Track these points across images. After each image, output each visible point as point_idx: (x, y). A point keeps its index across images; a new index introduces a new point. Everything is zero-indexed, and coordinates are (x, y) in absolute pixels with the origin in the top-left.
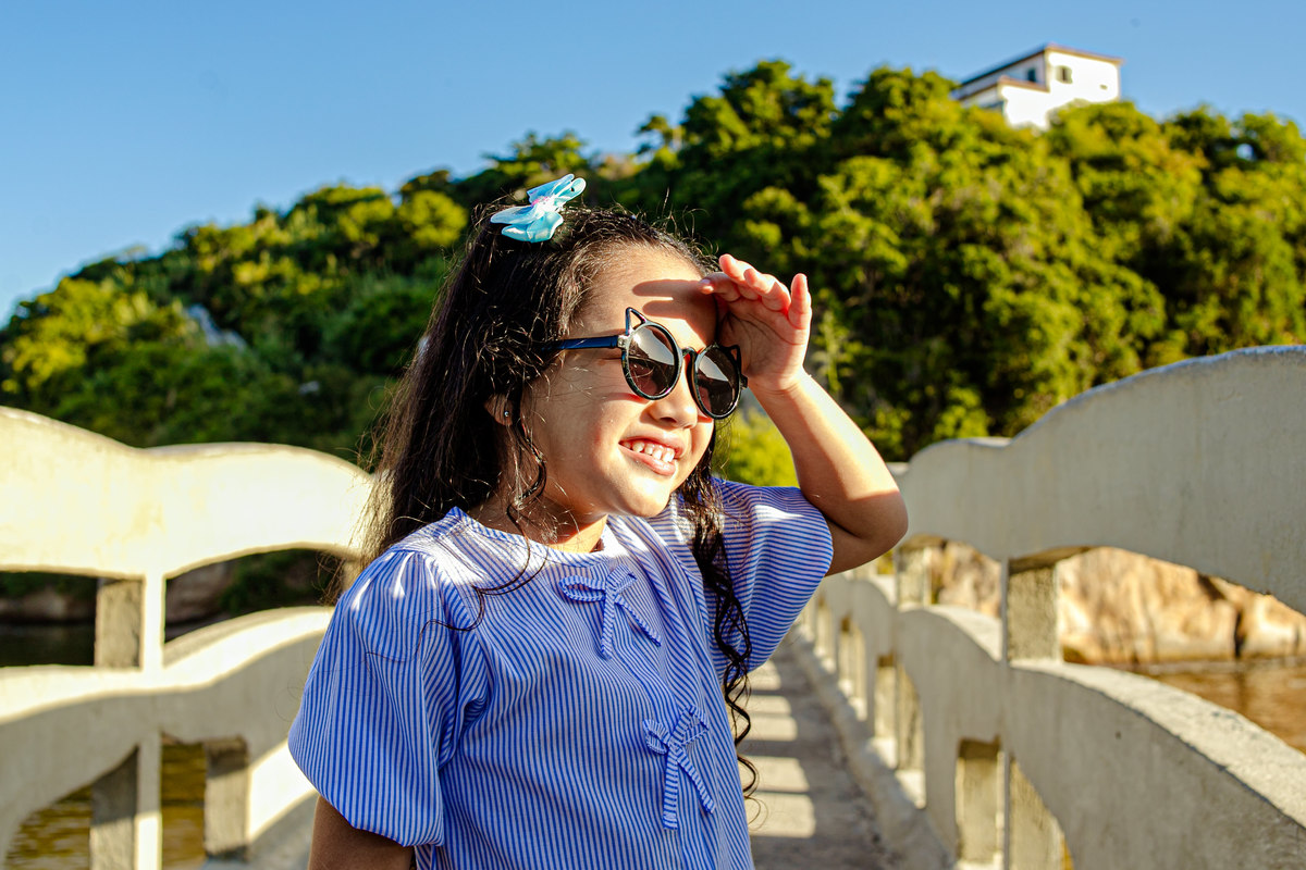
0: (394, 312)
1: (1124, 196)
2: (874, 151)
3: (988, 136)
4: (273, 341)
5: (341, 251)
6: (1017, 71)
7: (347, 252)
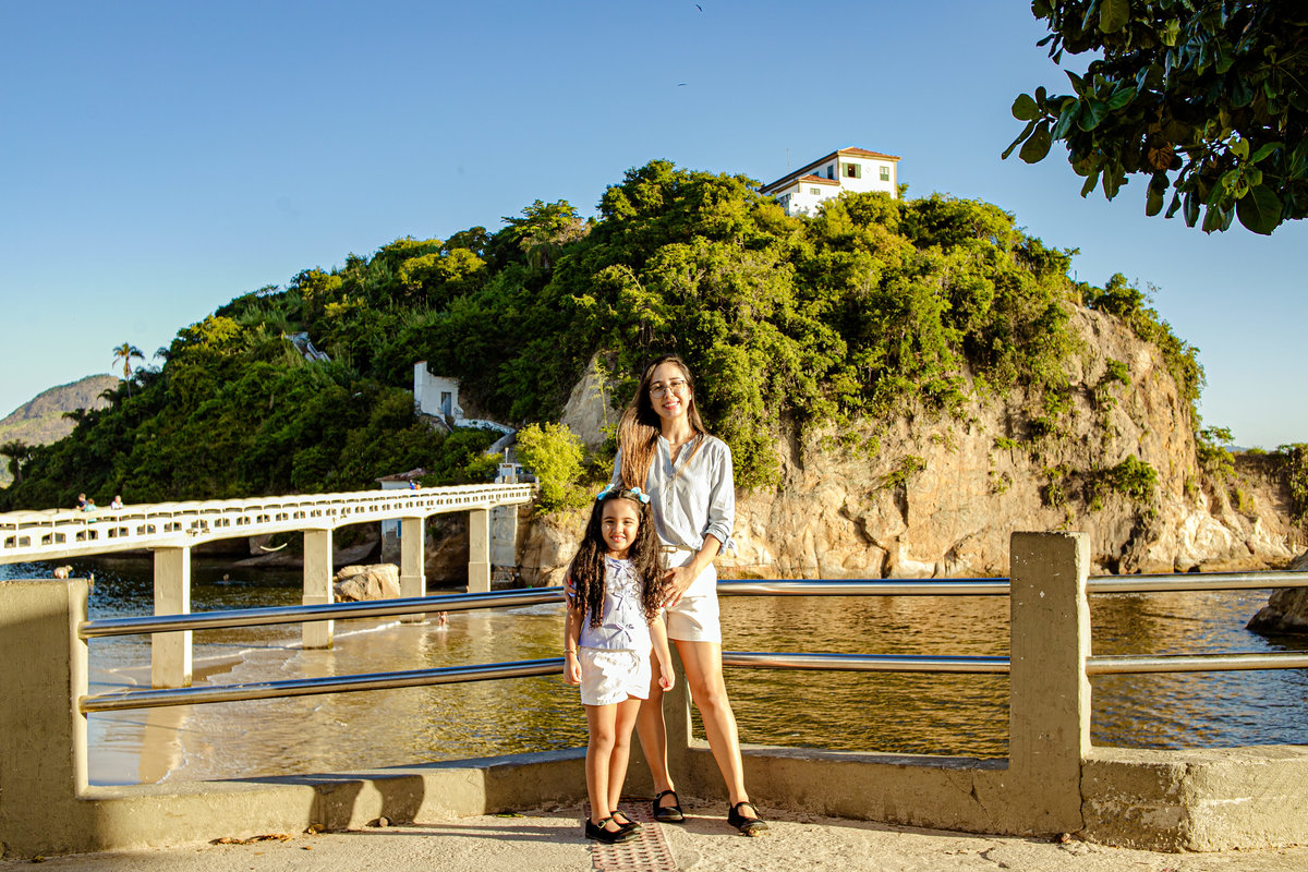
3: (764, 226)
5: (399, 291)
6: (822, 168)
7: (403, 292)
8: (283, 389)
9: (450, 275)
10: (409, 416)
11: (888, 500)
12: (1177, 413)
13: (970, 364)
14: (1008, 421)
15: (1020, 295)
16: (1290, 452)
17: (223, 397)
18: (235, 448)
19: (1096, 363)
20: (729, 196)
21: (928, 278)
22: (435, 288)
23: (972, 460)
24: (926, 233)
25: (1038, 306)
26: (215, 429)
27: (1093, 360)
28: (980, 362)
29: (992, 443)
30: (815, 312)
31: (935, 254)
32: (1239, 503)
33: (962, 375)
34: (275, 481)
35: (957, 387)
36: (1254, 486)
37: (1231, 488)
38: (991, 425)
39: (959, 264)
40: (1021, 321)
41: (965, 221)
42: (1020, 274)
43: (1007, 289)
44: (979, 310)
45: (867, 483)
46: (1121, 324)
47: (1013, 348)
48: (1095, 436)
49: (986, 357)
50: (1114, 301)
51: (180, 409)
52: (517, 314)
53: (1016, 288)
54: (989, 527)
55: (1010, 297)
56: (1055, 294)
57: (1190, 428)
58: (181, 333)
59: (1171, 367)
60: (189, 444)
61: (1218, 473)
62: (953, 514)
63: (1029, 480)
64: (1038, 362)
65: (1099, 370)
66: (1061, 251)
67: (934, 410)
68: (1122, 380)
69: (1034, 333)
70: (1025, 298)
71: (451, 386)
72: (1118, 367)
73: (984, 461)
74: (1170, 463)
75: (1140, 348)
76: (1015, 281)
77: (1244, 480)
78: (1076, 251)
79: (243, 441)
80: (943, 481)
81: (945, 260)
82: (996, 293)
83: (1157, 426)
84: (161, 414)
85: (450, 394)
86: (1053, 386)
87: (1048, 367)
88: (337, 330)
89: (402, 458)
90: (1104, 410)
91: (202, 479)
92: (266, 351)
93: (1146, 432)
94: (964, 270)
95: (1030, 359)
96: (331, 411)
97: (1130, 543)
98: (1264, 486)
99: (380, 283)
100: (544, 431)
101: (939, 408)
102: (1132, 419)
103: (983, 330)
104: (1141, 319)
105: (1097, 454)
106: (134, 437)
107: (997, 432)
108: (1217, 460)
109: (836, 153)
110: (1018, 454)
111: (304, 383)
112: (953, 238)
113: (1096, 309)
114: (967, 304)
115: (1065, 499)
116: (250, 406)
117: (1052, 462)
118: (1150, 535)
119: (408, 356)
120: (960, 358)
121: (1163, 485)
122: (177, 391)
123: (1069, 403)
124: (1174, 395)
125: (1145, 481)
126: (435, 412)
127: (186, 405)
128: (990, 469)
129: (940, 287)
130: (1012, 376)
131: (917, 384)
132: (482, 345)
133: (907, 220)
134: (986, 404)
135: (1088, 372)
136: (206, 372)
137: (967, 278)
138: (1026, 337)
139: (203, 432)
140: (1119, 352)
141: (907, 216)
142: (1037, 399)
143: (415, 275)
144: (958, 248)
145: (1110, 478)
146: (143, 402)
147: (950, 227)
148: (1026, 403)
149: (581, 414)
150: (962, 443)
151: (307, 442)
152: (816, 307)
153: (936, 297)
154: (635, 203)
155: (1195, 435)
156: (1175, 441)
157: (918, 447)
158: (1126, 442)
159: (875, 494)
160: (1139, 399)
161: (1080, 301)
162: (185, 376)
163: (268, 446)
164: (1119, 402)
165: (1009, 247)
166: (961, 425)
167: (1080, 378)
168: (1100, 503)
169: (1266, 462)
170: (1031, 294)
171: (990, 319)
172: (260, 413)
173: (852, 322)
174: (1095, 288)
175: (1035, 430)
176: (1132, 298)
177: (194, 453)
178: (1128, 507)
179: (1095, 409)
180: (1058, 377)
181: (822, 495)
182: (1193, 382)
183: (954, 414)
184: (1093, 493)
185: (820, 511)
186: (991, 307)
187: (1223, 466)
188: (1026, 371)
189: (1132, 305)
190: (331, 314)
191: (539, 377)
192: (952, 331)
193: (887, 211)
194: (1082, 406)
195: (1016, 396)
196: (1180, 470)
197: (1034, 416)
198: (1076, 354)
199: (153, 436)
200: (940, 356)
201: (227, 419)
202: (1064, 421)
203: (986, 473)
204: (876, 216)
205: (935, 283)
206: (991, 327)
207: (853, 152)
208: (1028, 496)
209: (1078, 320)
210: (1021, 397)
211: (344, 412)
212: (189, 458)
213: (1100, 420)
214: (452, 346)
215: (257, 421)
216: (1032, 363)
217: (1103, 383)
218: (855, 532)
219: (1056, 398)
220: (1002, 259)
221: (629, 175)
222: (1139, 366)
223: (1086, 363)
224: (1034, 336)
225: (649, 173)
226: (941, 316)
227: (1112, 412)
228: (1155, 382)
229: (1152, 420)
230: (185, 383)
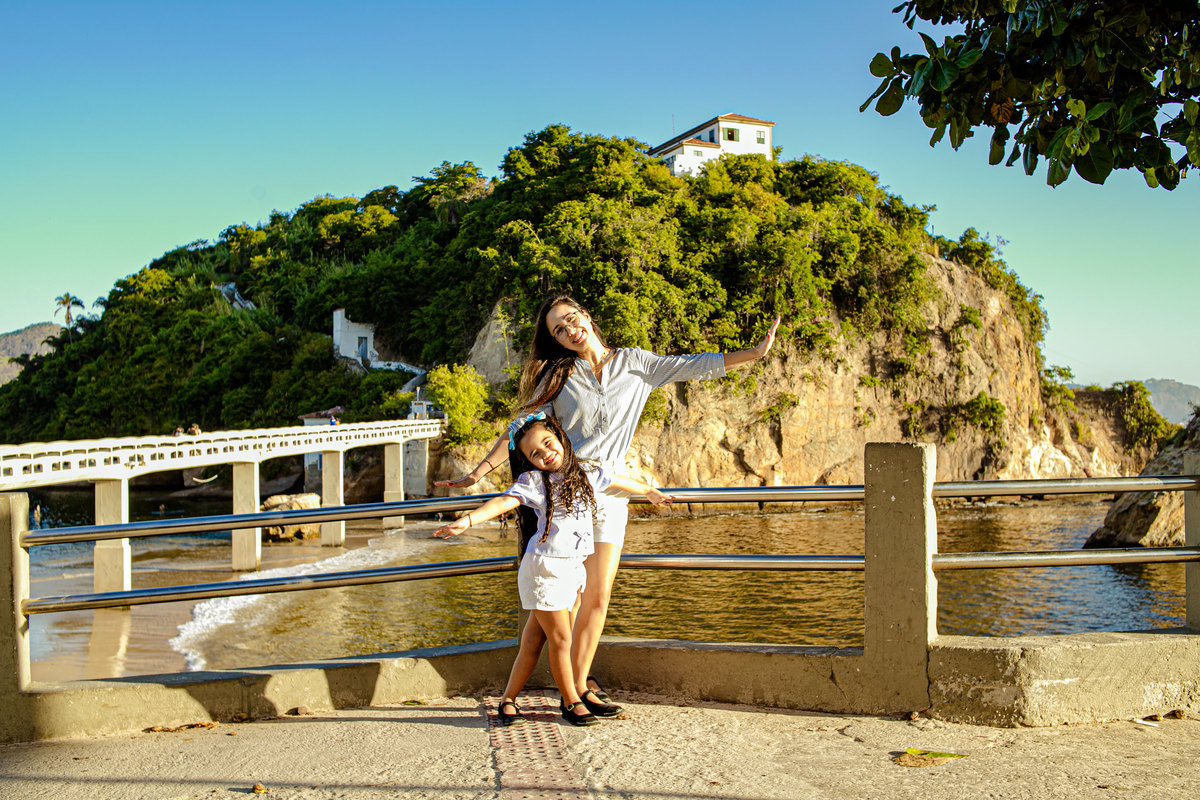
5: (318, 245)
6: (704, 132)
7: (323, 246)
8: (212, 335)
9: (365, 230)
10: (328, 359)
11: (764, 432)
12: (1024, 354)
13: (838, 310)
14: (872, 361)
15: (883, 248)
16: (1124, 388)
17: (159, 342)
18: (168, 389)
19: (951, 309)
20: (620, 157)
21: (800, 232)
22: (352, 243)
23: (840, 397)
24: (798, 191)
25: (899, 258)
26: (151, 372)
27: (948, 306)
28: (847, 307)
29: (856, 381)
30: (698, 263)
31: (806, 210)
32: (1078, 434)
33: (831, 320)
34: (206, 420)
35: (826, 331)
36: (1092, 419)
37: (1072, 421)
38: (856, 365)
39: (828, 220)
40: (884, 271)
41: (833, 180)
42: (882, 228)
43: (871, 242)
44: (846, 261)
45: (745, 418)
46: (973, 274)
47: (876, 296)
48: (950, 375)
49: (852, 303)
50: (967, 253)
51: (118, 354)
52: (427, 266)
53: (879, 241)
54: (855, 457)
55: (874, 250)
56: (914, 247)
57: (1035, 367)
58: (118, 284)
59: (1018, 313)
60: (127, 385)
61: (1060, 408)
62: (823, 446)
63: (891, 414)
64: (899, 308)
65: (954, 315)
66: (920, 207)
67: (806, 351)
68: (974, 324)
69: (895, 282)
70: (888, 250)
71: (366, 331)
72: (971, 312)
73: (851, 397)
74: (1017, 398)
75: (991, 295)
76: (878, 236)
77: (1083, 414)
78: (933, 208)
79: (176, 383)
80: (814, 415)
81: (816, 215)
82: (862, 246)
83: (1005, 366)
84: (101, 358)
85: (366, 338)
86: (913, 330)
87: (907, 313)
88: (262, 280)
89: (323, 398)
90: (958, 351)
91: (139, 418)
92: (197, 300)
93: (995, 371)
94: (832, 225)
95: (892, 305)
96: (257, 355)
97: (982, 470)
98: (1101, 419)
99: (301, 237)
100: (452, 371)
101: (810, 350)
102: (983, 359)
103: (850, 279)
104: (991, 269)
105: (951, 391)
106: (75, 379)
107: (862, 372)
108: (1059, 396)
109: (716, 118)
110: (881, 391)
111: (233, 329)
112: (822, 196)
113: (951, 260)
114: (835, 256)
115: (923, 431)
116: (182, 350)
117: (911, 398)
118: (999, 463)
119: (328, 304)
120: (829, 304)
121: (1011, 419)
122: (115, 337)
123: (926, 345)
124: (1021, 337)
125: (994, 415)
126: (352, 355)
127: (123, 350)
128: (856, 404)
129: (811, 240)
130: (876, 321)
131: (790, 328)
132: (395, 293)
133: (781, 180)
134: (852, 346)
135: (944, 316)
136: (141, 320)
137: (835, 232)
138: (888, 286)
139: (140, 374)
140: (972, 299)
141: (781, 176)
142: (898, 341)
143: (334, 230)
144: (827, 205)
145: (963, 412)
146: (84, 348)
147: (820, 186)
148: (888, 345)
149: (485, 356)
150: (831, 381)
151: (235, 383)
152: (698, 259)
153: (807, 249)
154: (534, 164)
155: (1039, 373)
156: (1022, 379)
157: (791, 385)
158: (978, 380)
159: (752, 428)
160: (990, 341)
161: (937, 253)
162: (122, 323)
163: (200, 386)
164: (971, 344)
165: (873, 204)
166: (830, 365)
167: (937, 322)
168: (954, 435)
169: (1103, 398)
170: (893, 247)
171: (856, 269)
172: (192, 357)
173: (732, 272)
174: (950, 241)
175: (896, 369)
176: (984, 249)
177: (131, 394)
178: (979, 438)
179: (950, 350)
180: (917, 322)
181: (704, 429)
182: (1038, 326)
183: (823, 355)
184: (948, 426)
185: (703, 443)
186: (857, 259)
187: (1064, 401)
188: (888, 316)
189: (983, 256)
190: (256, 266)
191: (448, 322)
192: (822, 280)
193: (763, 171)
194: (939, 348)
195: (880, 339)
196: (1026, 405)
197: (896, 356)
198: (934, 300)
199: (93, 378)
200: (811, 303)
201: (161, 363)
202: (922, 361)
203: (852, 408)
204: (753, 175)
205: (807, 236)
206: (856, 276)
207: (732, 118)
208: (890, 428)
209: (935, 270)
210: (884, 340)
211: (269, 355)
212: (127, 399)
213: (954, 360)
214: (367, 294)
215: (189, 364)
216: (893, 309)
217: (957, 327)
218: (734, 462)
219: (915, 340)
220: (866, 216)
221: (528, 138)
222: (989, 312)
223: (942, 309)
224: (895, 284)
225: (547, 136)
226: (812, 267)
227: (966, 353)
228: (1003, 326)
229: (1001, 361)
230: (122, 329)
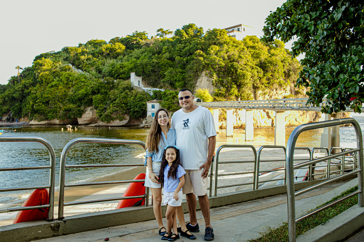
0: (120, 67)
1: (257, 54)
2: (215, 44)
3: (234, 42)
4: (94, 72)
10: (130, 88)
17: (58, 81)
18: (65, 95)
26: (58, 90)
71: (140, 79)
79: (68, 93)
85: (140, 81)
91: (58, 104)
116: (67, 84)
126: (136, 85)
127: (44, 83)
136: (49, 74)
139: (54, 90)
151: (94, 93)
177: (55, 96)
201: (61, 87)
212: (54, 98)
215: (69, 88)
218: (266, 115)
230: (44, 77)
